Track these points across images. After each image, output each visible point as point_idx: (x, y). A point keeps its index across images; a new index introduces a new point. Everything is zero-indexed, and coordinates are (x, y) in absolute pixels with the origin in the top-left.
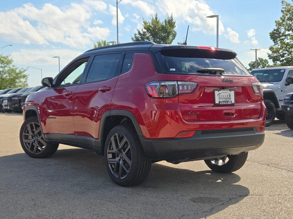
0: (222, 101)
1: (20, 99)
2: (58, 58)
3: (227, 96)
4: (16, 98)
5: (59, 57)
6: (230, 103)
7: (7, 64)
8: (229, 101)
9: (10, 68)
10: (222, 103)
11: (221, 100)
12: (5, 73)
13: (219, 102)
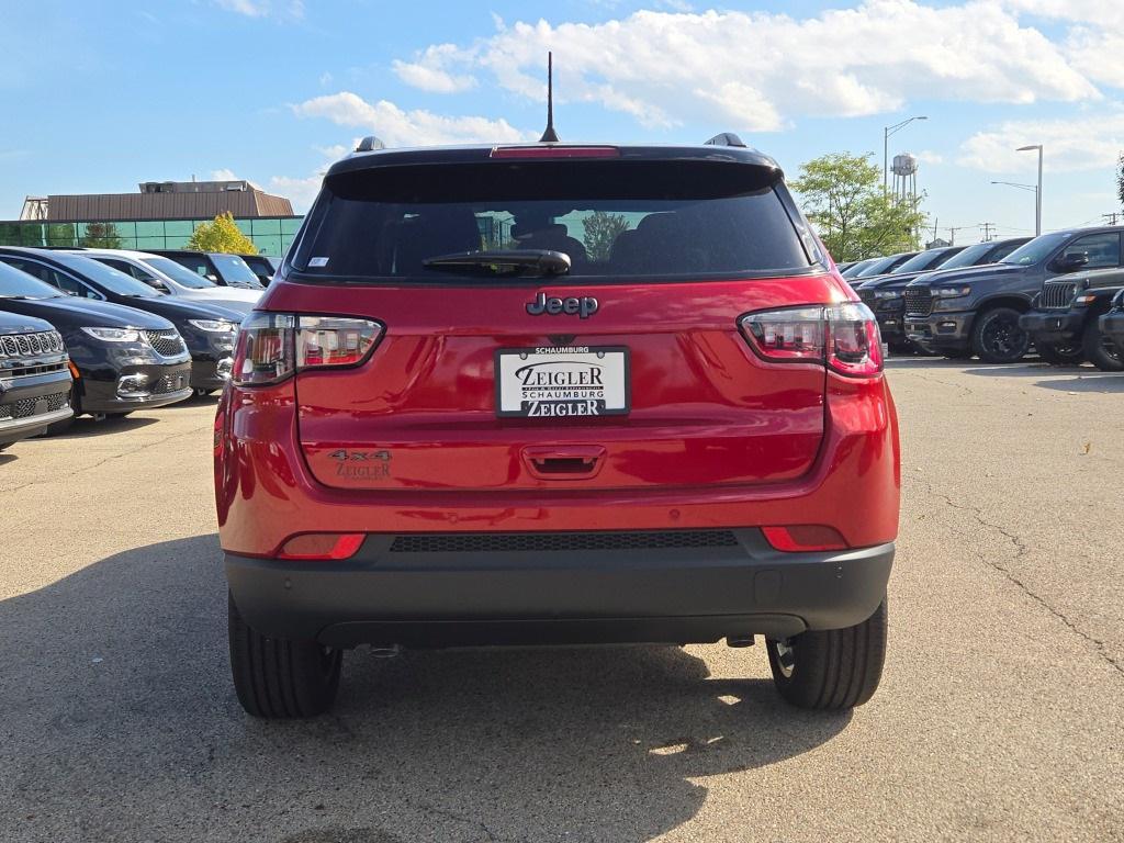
0: (541, 402)
1: (902, 297)
2: (1038, 151)
3: (575, 378)
4: (888, 294)
5: (1041, 148)
6: (592, 410)
7: (864, 183)
8: (585, 402)
9: (872, 194)
10: (538, 408)
11: (534, 398)
12: (854, 213)
13: (524, 404)
